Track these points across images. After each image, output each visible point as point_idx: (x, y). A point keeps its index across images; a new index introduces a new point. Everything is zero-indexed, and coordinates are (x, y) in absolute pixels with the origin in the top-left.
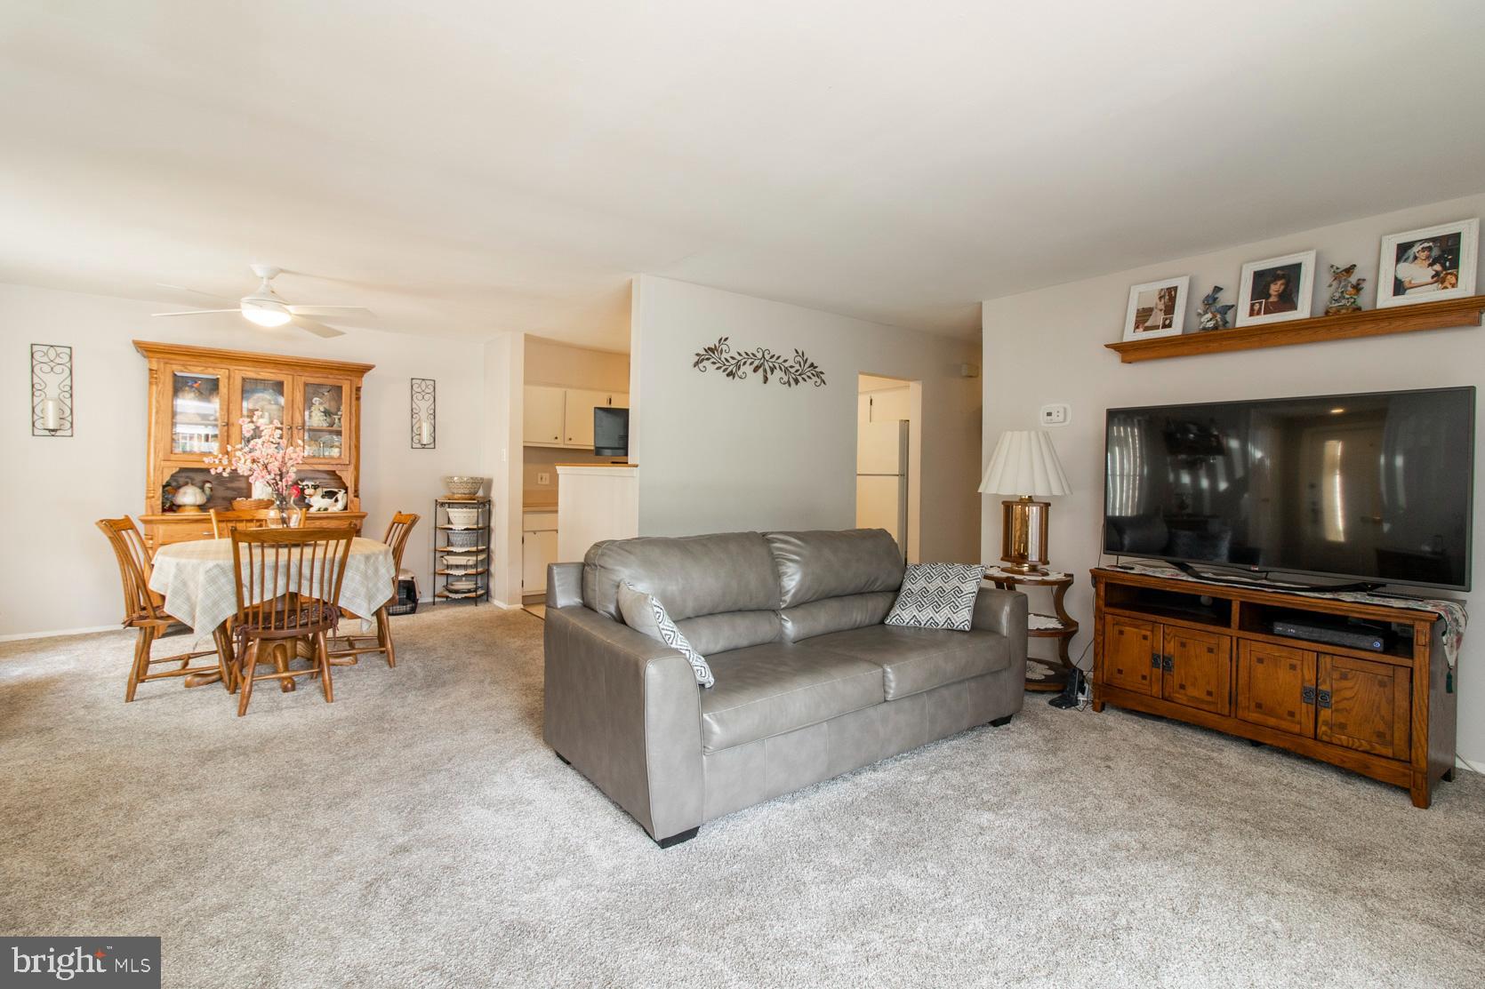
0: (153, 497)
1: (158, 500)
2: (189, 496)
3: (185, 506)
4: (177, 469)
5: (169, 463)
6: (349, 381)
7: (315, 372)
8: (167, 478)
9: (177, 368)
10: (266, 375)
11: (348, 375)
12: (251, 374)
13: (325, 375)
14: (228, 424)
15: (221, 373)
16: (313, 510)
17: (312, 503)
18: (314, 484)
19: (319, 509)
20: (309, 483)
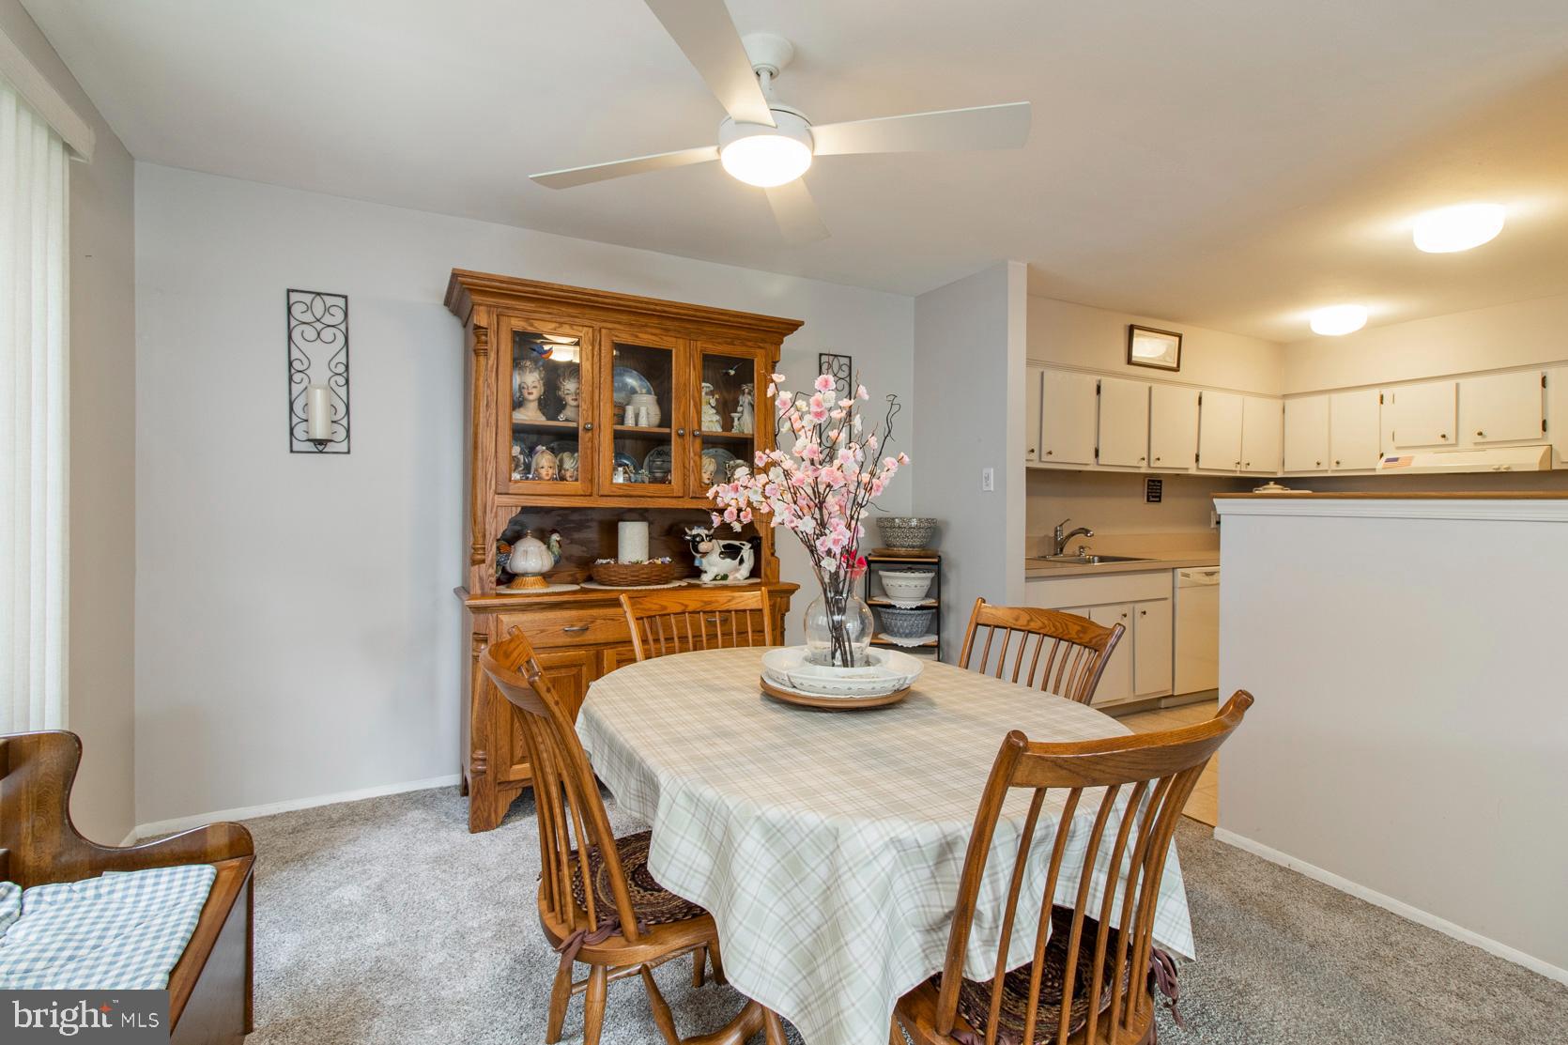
0: (483, 561)
1: (491, 566)
2: (532, 557)
3: (525, 575)
4: (519, 509)
5: (505, 499)
6: (764, 351)
7: (716, 335)
8: (503, 526)
9: (518, 324)
10: (647, 339)
11: (762, 341)
12: (626, 338)
13: (729, 340)
14: (594, 427)
15: (582, 335)
16: (706, 578)
17: (703, 566)
18: (706, 532)
19: (715, 577)
20: (701, 532)
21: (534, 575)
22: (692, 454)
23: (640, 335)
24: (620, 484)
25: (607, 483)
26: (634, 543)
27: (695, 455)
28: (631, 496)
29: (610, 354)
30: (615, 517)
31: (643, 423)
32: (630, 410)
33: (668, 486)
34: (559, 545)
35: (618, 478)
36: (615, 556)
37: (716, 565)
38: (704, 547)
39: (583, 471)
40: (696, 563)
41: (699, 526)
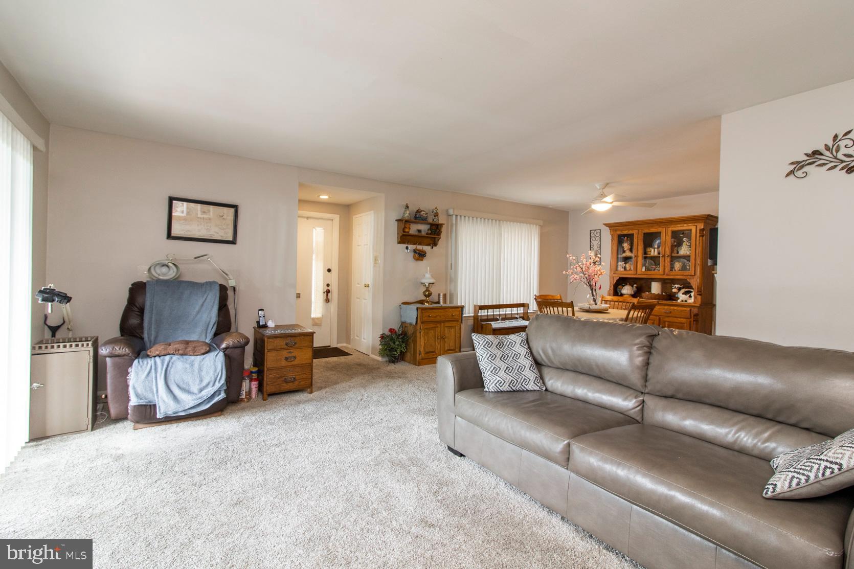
0: (610, 288)
4: (618, 278)
5: (616, 275)
6: (695, 227)
7: (677, 224)
8: (615, 281)
9: (619, 233)
10: (653, 230)
11: (695, 223)
12: (647, 231)
13: (682, 225)
14: (637, 256)
15: (635, 232)
16: (679, 301)
17: (679, 297)
18: (679, 286)
19: (682, 301)
20: (677, 286)
21: (627, 294)
22: (667, 262)
23: (651, 229)
25: (640, 271)
26: (656, 288)
28: (647, 275)
29: (641, 237)
30: (650, 281)
31: (656, 254)
32: (653, 250)
33: (659, 272)
34: (636, 287)
35: (644, 270)
36: (651, 291)
37: (682, 297)
38: (674, 290)
39: (634, 268)
40: (676, 296)
41: (677, 284)
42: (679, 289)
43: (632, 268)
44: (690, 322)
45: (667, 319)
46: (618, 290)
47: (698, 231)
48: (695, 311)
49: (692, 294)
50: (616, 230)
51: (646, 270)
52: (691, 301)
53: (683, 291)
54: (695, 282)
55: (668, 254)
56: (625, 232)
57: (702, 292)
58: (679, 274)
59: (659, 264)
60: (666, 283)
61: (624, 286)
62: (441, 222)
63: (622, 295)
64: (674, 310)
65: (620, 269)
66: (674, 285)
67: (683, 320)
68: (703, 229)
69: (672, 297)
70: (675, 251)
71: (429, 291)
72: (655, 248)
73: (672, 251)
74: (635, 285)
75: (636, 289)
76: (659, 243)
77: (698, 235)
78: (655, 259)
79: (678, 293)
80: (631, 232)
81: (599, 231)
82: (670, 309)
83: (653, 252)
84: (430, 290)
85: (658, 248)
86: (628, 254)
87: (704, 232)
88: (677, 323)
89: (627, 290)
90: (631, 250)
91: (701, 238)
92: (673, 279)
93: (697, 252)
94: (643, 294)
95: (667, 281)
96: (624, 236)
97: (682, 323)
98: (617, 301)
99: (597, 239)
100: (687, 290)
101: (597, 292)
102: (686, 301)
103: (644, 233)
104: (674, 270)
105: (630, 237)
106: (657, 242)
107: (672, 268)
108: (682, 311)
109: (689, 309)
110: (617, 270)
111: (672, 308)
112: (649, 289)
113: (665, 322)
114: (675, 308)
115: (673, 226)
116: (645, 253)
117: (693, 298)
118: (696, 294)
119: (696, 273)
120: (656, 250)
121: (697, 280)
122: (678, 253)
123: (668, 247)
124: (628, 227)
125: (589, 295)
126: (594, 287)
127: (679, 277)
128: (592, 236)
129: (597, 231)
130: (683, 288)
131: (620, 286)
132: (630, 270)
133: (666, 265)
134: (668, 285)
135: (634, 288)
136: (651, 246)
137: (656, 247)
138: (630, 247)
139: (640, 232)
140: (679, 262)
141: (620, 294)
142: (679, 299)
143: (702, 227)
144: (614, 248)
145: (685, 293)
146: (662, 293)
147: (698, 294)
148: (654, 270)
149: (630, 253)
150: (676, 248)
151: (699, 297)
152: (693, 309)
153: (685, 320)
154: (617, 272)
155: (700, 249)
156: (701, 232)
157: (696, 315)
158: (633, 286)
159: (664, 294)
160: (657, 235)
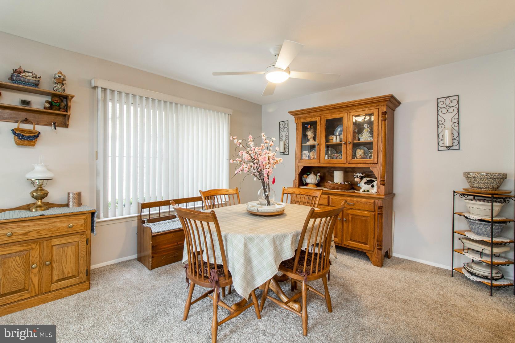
1: (297, 180)
4: (303, 167)
5: (300, 164)
6: (377, 110)
7: (358, 108)
8: (300, 171)
9: (303, 121)
10: (335, 116)
11: (377, 106)
12: (329, 117)
13: (364, 109)
14: (319, 144)
15: (317, 119)
16: (361, 191)
17: (361, 186)
18: (361, 175)
19: (364, 191)
20: (359, 175)
21: (312, 184)
22: (349, 149)
23: (333, 115)
24: (326, 160)
25: (323, 159)
26: (338, 177)
27: (350, 149)
28: (330, 163)
29: (324, 123)
30: (332, 169)
31: (338, 141)
32: (334, 137)
33: (341, 160)
34: (320, 176)
35: (326, 158)
36: (333, 181)
37: (363, 186)
38: (357, 180)
39: (317, 156)
40: (358, 185)
41: (359, 173)
42: (361, 178)
43: (316, 157)
44: (374, 215)
45: (350, 212)
46: (303, 179)
47: (380, 115)
48: (379, 203)
49: (375, 184)
50: (300, 118)
51: (328, 158)
52: (374, 191)
53: (365, 180)
54: (378, 171)
55: (350, 140)
56: (309, 120)
57: (385, 181)
58: (362, 162)
59: (341, 152)
60: (348, 172)
61: (308, 175)
62: (68, 92)
63: (307, 184)
64: (357, 202)
65: (305, 158)
66: (356, 174)
67: (368, 214)
68: (385, 112)
69: (353, 186)
70: (357, 138)
71: (42, 190)
72: (336, 136)
73: (354, 138)
74: (319, 174)
75: (319, 178)
76: (341, 131)
77: (380, 118)
78: (337, 148)
79: (360, 182)
80: (314, 119)
81: (287, 122)
82: (354, 201)
83: (335, 140)
84: (44, 188)
85: (340, 135)
86: (311, 142)
87: (386, 116)
88: (360, 216)
89: (311, 179)
90: (314, 139)
91: (383, 122)
92: (354, 168)
93: (380, 137)
94: (326, 184)
95: (348, 170)
96: (308, 123)
97: (366, 217)
98: (299, 194)
99: (285, 130)
100: (368, 179)
101: (270, 186)
102: (368, 191)
103: (327, 121)
104: (356, 158)
105: (313, 124)
106: (339, 130)
107: (354, 156)
108: (365, 203)
109: (373, 201)
110: (301, 159)
111: (355, 199)
112: (332, 178)
113: (348, 214)
114: (359, 199)
115: (354, 111)
116: (327, 140)
117: (376, 187)
118: (379, 184)
119: (379, 161)
120: (338, 137)
121: (380, 168)
122: (359, 140)
123: (350, 134)
124: (311, 114)
125: (259, 191)
126: (266, 181)
127: (361, 165)
128: (281, 127)
129: (286, 122)
130: (365, 177)
131: (305, 176)
132: (313, 159)
133: (348, 153)
134: (350, 174)
135: (318, 176)
136: (332, 133)
137: (337, 134)
138: (313, 136)
139: (322, 119)
140: (361, 149)
141: (305, 183)
142: (361, 188)
143: (385, 110)
144: (299, 137)
145: (367, 183)
146: (345, 183)
147: (381, 184)
148: (336, 158)
149: (314, 141)
150: (357, 135)
151: (383, 187)
152: (377, 201)
153: (368, 213)
154: (301, 161)
155: (383, 134)
156: (383, 116)
157: (380, 208)
158: (316, 175)
159: (346, 183)
160: (339, 121)
